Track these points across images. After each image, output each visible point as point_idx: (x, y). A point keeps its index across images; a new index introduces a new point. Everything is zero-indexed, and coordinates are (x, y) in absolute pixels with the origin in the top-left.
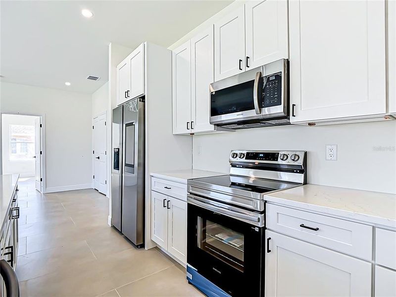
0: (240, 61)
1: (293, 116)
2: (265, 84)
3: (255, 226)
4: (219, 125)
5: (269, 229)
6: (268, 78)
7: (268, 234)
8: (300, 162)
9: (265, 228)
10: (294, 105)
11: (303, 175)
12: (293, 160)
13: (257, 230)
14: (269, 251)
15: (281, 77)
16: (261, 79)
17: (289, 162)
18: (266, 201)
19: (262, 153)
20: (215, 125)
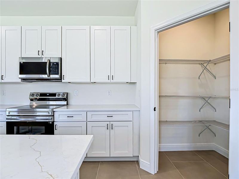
0: (39, 51)
1: (63, 79)
2: (51, 65)
3: (50, 122)
4: (24, 80)
5: (55, 122)
6: (53, 63)
7: (55, 123)
8: (65, 97)
9: (54, 121)
10: (63, 75)
11: (66, 102)
12: (63, 96)
13: (51, 123)
14: (56, 129)
15: (59, 64)
16: (50, 63)
17: (60, 97)
18: (54, 111)
19: (48, 94)
20: (21, 79)
